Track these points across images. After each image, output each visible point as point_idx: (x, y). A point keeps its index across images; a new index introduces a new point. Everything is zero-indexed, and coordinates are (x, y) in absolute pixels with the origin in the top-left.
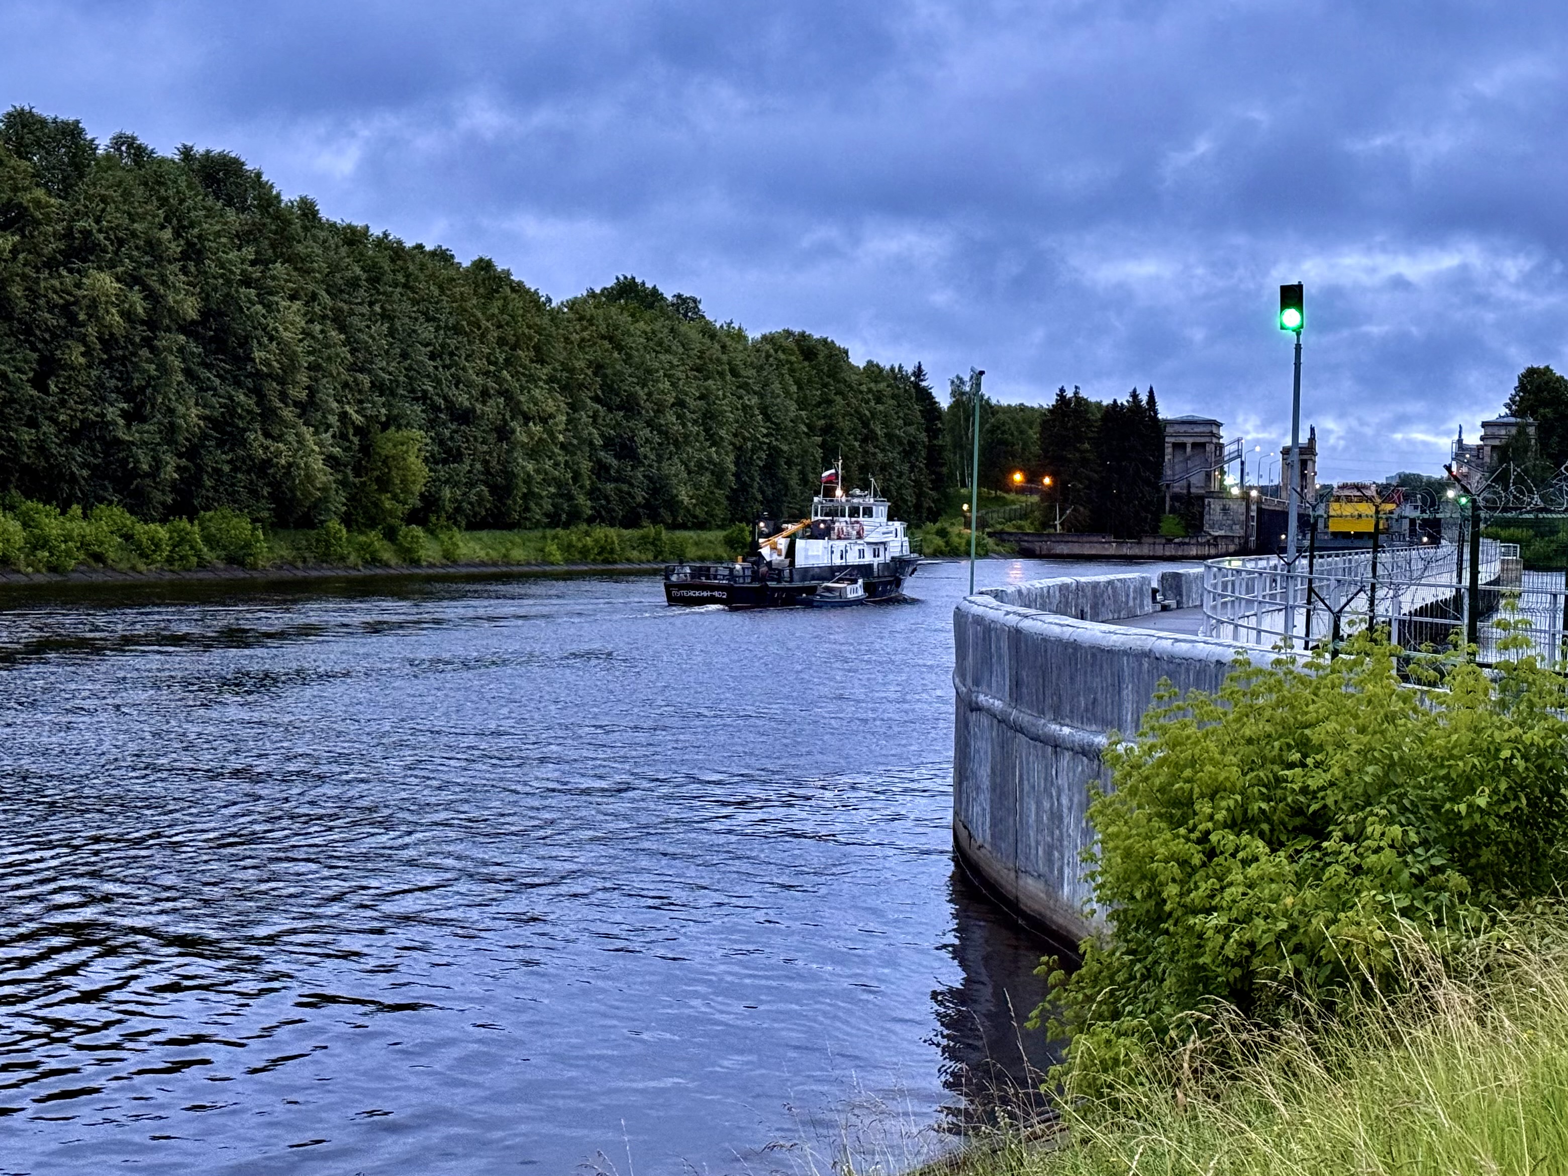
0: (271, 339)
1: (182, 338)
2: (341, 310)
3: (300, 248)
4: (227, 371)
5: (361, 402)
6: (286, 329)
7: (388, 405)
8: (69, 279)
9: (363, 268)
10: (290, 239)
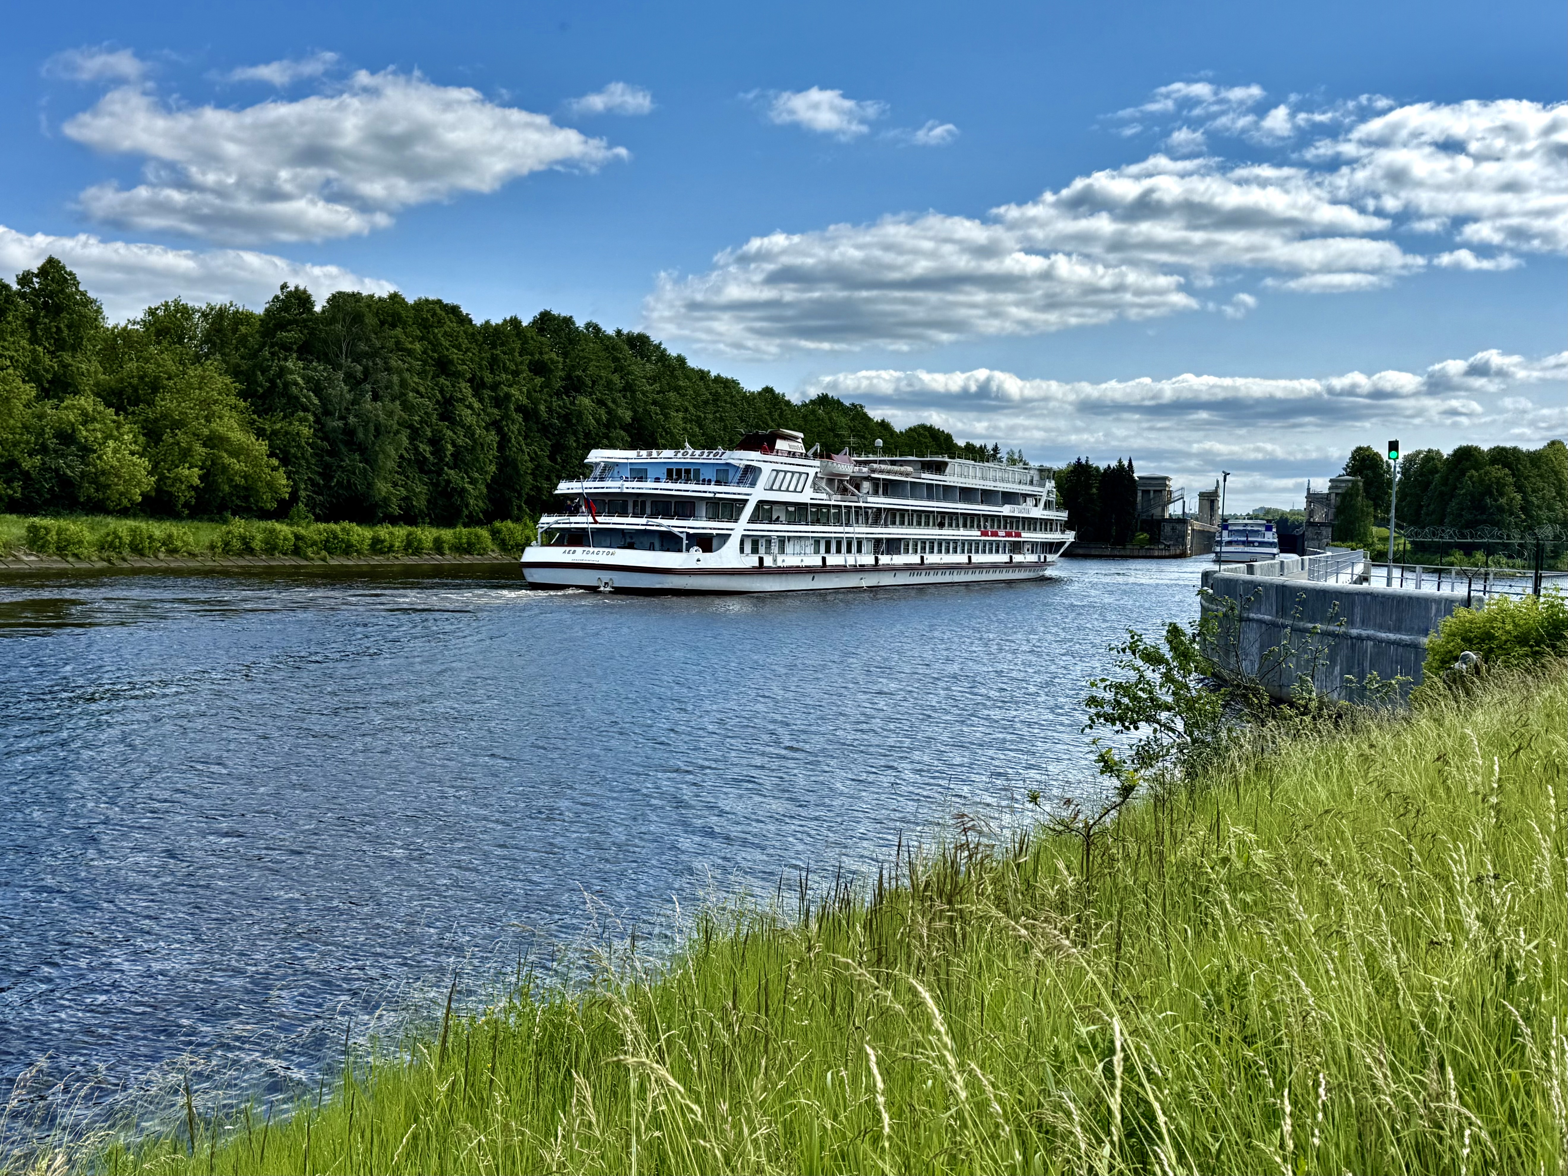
3: (679, 382)
8: (568, 402)
10: (675, 378)
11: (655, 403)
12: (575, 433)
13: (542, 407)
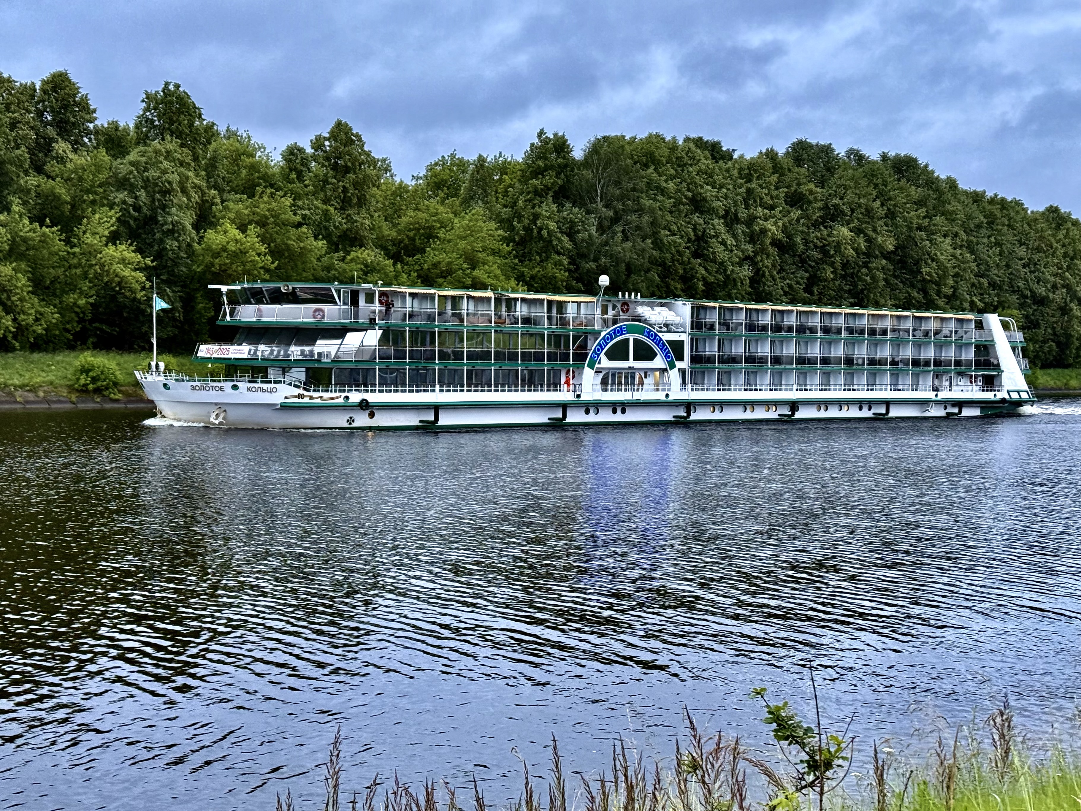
0: (933, 260)
1: (884, 262)
2: (972, 242)
3: (949, 207)
4: (907, 279)
5: (982, 294)
6: (942, 254)
7: (998, 295)
8: (825, 232)
9: (985, 217)
10: (944, 202)
11: (920, 228)
12: (832, 264)
13: (798, 240)
